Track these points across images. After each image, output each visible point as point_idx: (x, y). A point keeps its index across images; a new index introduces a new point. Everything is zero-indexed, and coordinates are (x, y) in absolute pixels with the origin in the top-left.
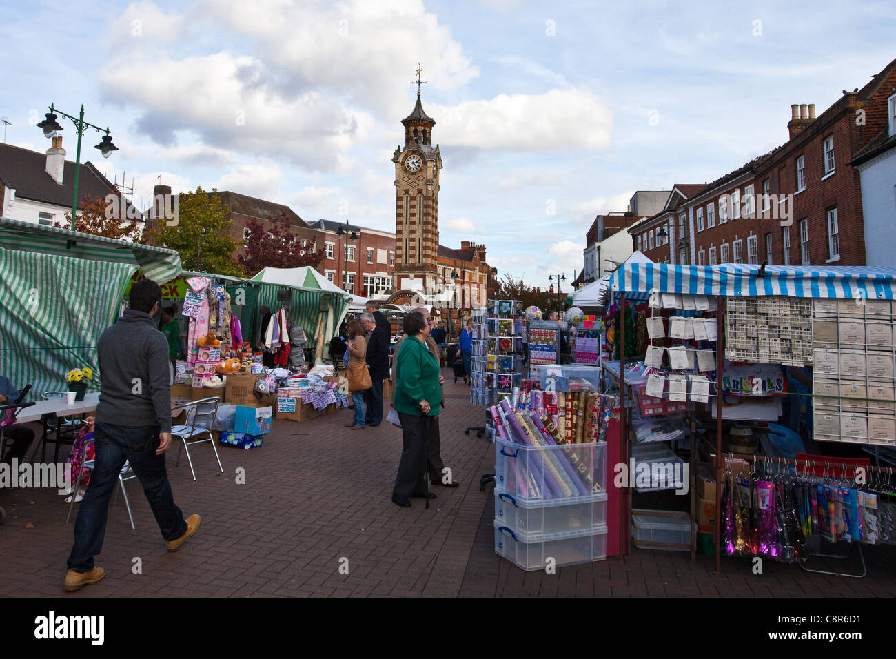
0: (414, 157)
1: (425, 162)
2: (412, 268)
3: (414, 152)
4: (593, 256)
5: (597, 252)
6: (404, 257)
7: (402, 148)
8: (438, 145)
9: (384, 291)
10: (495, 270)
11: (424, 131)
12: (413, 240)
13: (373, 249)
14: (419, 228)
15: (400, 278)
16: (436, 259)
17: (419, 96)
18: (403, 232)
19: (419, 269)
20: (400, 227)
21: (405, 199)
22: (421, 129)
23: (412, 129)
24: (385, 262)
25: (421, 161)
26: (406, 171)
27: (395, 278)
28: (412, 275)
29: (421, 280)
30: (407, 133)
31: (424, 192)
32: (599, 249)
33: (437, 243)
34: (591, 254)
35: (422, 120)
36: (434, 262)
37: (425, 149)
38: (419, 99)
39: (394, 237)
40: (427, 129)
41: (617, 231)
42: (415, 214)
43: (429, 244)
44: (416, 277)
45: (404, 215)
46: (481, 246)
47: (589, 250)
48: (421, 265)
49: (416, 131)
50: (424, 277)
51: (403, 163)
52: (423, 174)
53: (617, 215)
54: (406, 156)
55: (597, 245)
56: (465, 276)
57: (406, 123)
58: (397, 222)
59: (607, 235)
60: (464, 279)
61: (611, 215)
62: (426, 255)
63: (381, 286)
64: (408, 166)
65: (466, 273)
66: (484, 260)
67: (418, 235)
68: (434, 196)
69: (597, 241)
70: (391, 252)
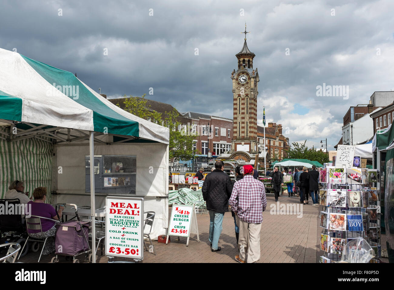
0: (243, 76)
1: (250, 79)
2: (243, 139)
3: (243, 73)
4: (348, 130)
5: (351, 128)
6: (238, 133)
7: (236, 70)
8: (257, 69)
9: (227, 152)
10: (288, 139)
11: (249, 61)
12: (243, 123)
13: (218, 128)
14: (247, 116)
15: (236, 144)
16: (256, 133)
17: (245, 40)
18: (238, 118)
19: (247, 139)
20: (236, 116)
21: (238, 100)
22: (246, 59)
23: (242, 59)
24: (225, 135)
25: (247, 78)
26: (239, 84)
27: (234, 144)
28: (243, 143)
29: (248, 146)
30: (239, 62)
31: (249, 96)
32: (352, 126)
33: (256, 124)
34: (347, 129)
35: (248, 54)
36: (256, 135)
37: (250, 71)
38: (245, 42)
39: (232, 121)
40: (251, 59)
41: (363, 116)
42: (244, 108)
43: (252, 125)
44: (245, 144)
45: (238, 109)
46: (279, 125)
47: (346, 127)
48: (248, 137)
49: (244, 61)
50: (250, 144)
51: (237, 79)
52: (249, 85)
53: (362, 106)
54: (239, 75)
55: (351, 124)
56: (271, 143)
57: (239, 56)
58: (234, 113)
59: (357, 118)
60: (270, 144)
61: (359, 106)
62: (251, 131)
63: (226, 149)
64: (240, 81)
65: (271, 141)
66: (281, 133)
67: (247, 120)
68: (255, 97)
69: (350, 122)
70: (228, 129)
